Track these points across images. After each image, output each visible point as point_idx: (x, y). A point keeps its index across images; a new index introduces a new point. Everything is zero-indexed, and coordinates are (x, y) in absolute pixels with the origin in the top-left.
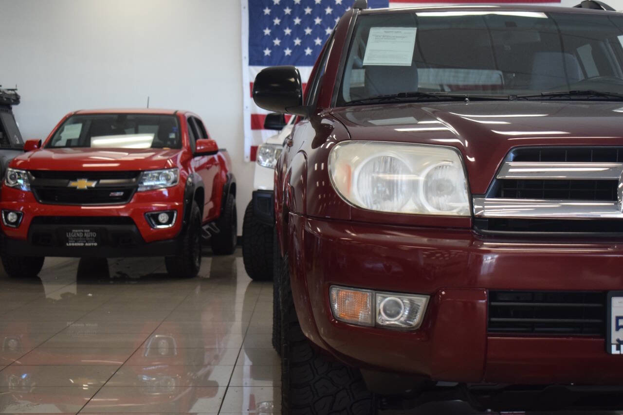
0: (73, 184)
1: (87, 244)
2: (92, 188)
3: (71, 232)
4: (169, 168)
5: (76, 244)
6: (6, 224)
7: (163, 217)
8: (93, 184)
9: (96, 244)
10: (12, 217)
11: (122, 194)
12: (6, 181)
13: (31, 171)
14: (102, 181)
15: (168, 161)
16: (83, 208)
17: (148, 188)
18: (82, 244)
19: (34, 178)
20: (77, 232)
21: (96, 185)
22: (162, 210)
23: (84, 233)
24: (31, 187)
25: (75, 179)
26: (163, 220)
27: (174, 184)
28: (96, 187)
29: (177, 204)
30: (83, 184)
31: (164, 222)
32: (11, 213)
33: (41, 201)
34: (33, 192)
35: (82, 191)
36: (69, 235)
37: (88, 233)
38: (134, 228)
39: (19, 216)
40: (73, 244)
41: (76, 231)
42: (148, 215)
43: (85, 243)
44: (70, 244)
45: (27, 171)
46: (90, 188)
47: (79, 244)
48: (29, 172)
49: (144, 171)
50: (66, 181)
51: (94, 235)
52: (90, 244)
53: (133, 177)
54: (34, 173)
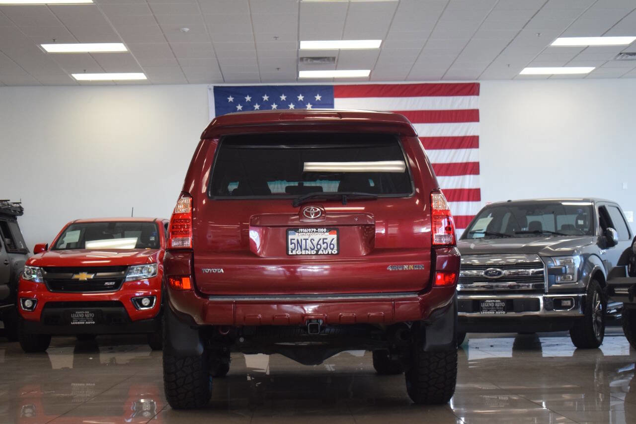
0: (76, 276)
1: (87, 323)
2: (91, 279)
3: (75, 313)
4: (150, 263)
5: (78, 323)
6: (23, 309)
7: (146, 301)
8: (92, 276)
9: (94, 323)
10: (28, 303)
11: (114, 283)
12: (23, 276)
13: (43, 267)
14: (98, 274)
15: (149, 258)
16: (84, 295)
17: (134, 279)
18: (83, 323)
19: (46, 273)
20: (79, 314)
21: (94, 277)
22: (145, 296)
23: (84, 314)
24: (44, 279)
25: (77, 273)
26: (146, 303)
27: (154, 276)
28: (94, 279)
29: (156, 291)
30: (84, 276)
31: (146, 305)
32: (28, 301)
33: (51, 290)
34: (45, 283)
35: (84, 282)
36: (73, 316)
37: (88, 314)
38: (123, 310)
39: (34, 302)
40: (76, 323)
41: (79, 312)
42: (134, 300)
43: (85, 322)
44: (74, 323)
45: (40, 267)
46: (89, 280)
47: (81, 323)
48: (42, 268)
49: (131, 266)
50: (71, 274)
51: (92, 315)
52: (89, 323)
53: (122, 271)
54: (46, 269)
